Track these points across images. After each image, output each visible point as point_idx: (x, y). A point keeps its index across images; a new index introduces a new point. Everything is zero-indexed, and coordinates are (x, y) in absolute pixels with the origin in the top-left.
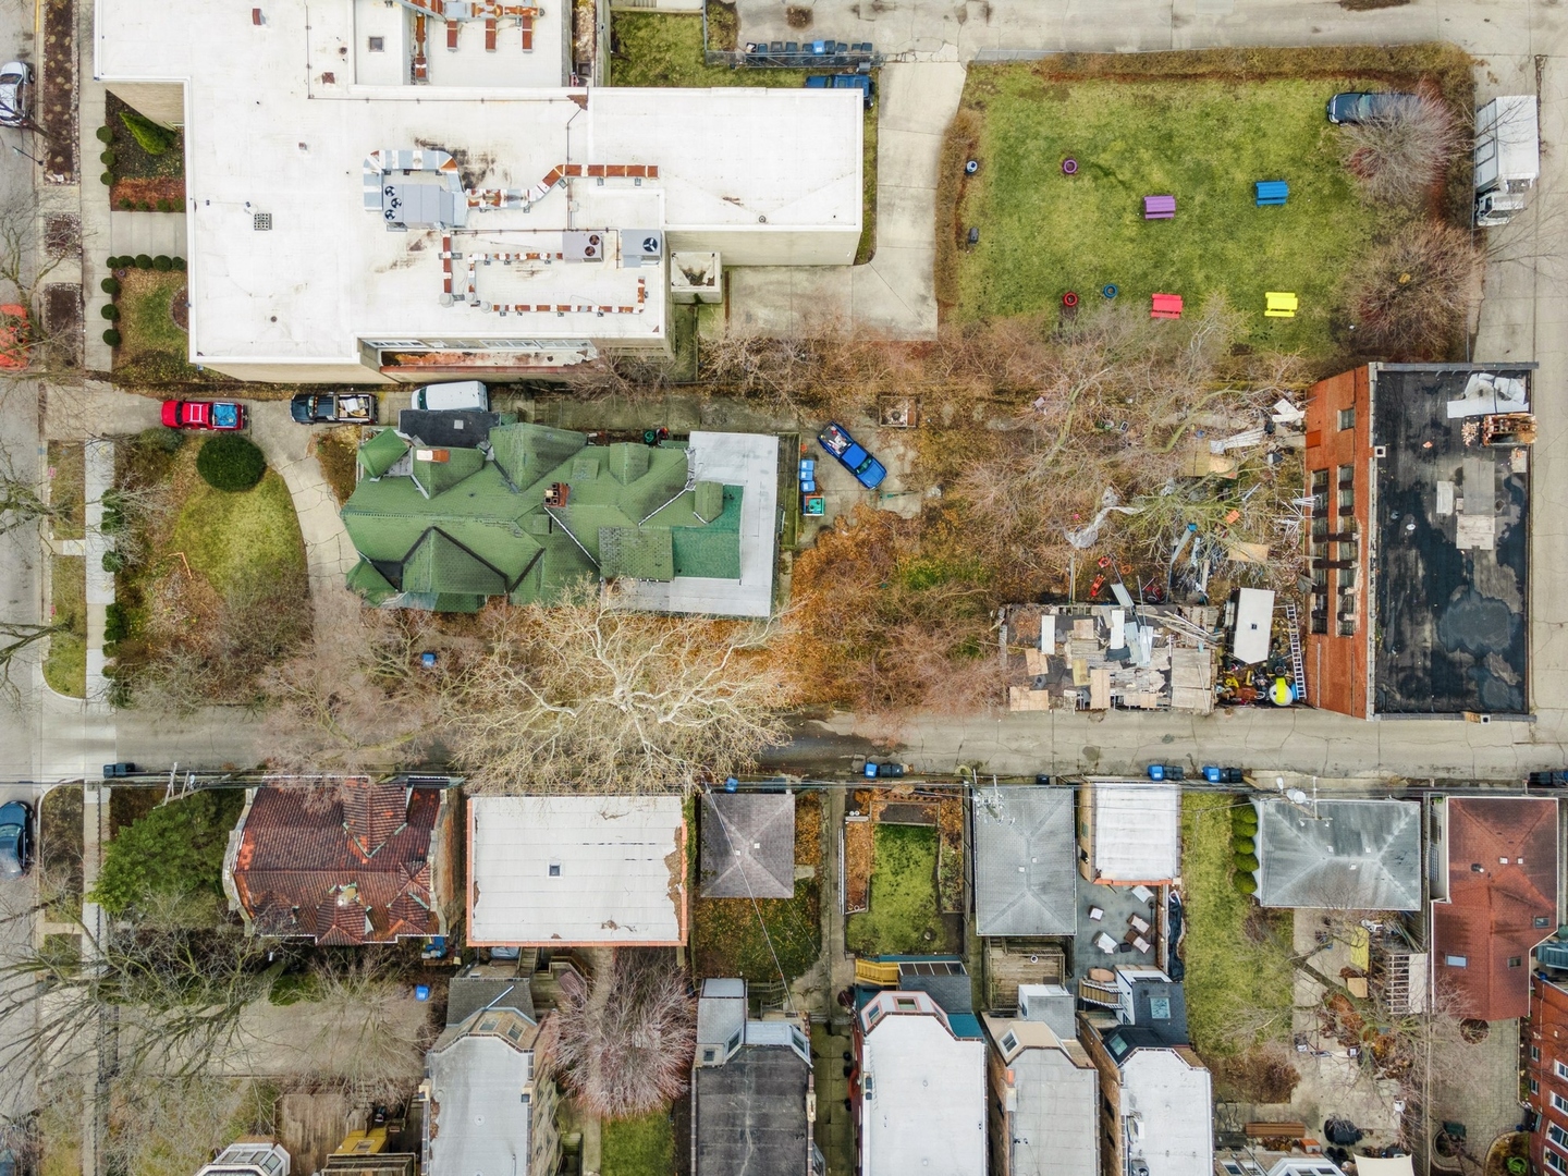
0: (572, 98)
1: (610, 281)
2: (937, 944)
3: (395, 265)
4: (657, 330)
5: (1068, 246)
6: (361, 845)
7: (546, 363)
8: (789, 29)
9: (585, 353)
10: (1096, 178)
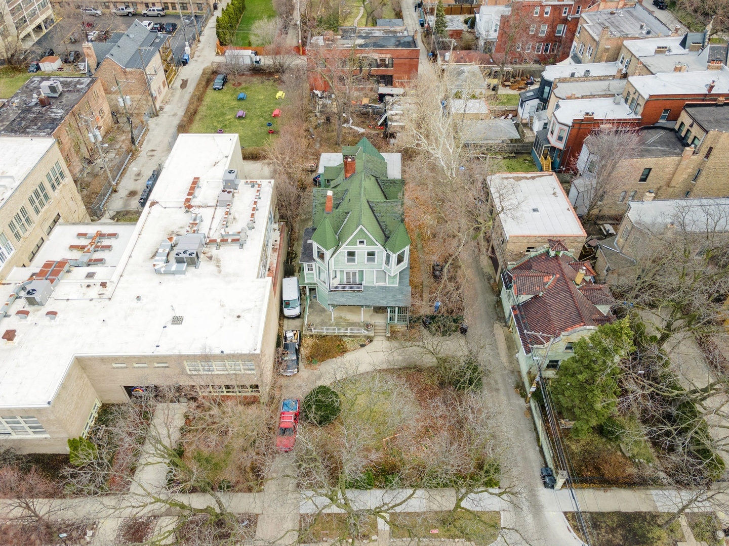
0: (150, 207)
1: (244, 196)
2: (529, 159)
3: (218, 266)
4: (270, 182)
5: (250, 133)
6: (550, 280)
7: (278, 242)
8: (136, 197)
9: (275, 230)
10: (226, 128)
